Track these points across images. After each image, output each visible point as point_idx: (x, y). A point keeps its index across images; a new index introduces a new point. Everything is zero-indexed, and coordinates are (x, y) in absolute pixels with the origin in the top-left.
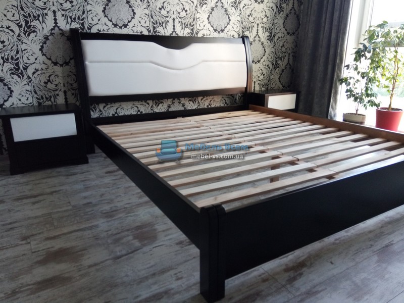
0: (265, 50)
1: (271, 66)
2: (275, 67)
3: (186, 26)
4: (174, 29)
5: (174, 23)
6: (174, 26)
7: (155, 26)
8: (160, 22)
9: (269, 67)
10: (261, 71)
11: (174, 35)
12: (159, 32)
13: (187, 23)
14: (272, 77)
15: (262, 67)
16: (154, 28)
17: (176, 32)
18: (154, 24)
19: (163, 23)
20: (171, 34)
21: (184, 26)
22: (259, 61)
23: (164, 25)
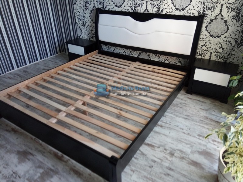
0: (228, 27)
1: (233, 43)
2: (238, 45)
3: (155, 6)
4: (147, 8)
5: (147, 4)
6: (147, 6)
7: (136, 6)
8: (139, 3)
9: (231, 44)
10: (220, 45)
11: (146, 12)
12: (137, 10)
13: (155, 4)
14: (233, 53)
15: (221, 42)
16: (135, 7)
17: (147, 10)
18: (135, 5)
19: (140, 4)
20: (145, 11)
21: (153, 6)
22: (218, 37)
23: (141, 5)
